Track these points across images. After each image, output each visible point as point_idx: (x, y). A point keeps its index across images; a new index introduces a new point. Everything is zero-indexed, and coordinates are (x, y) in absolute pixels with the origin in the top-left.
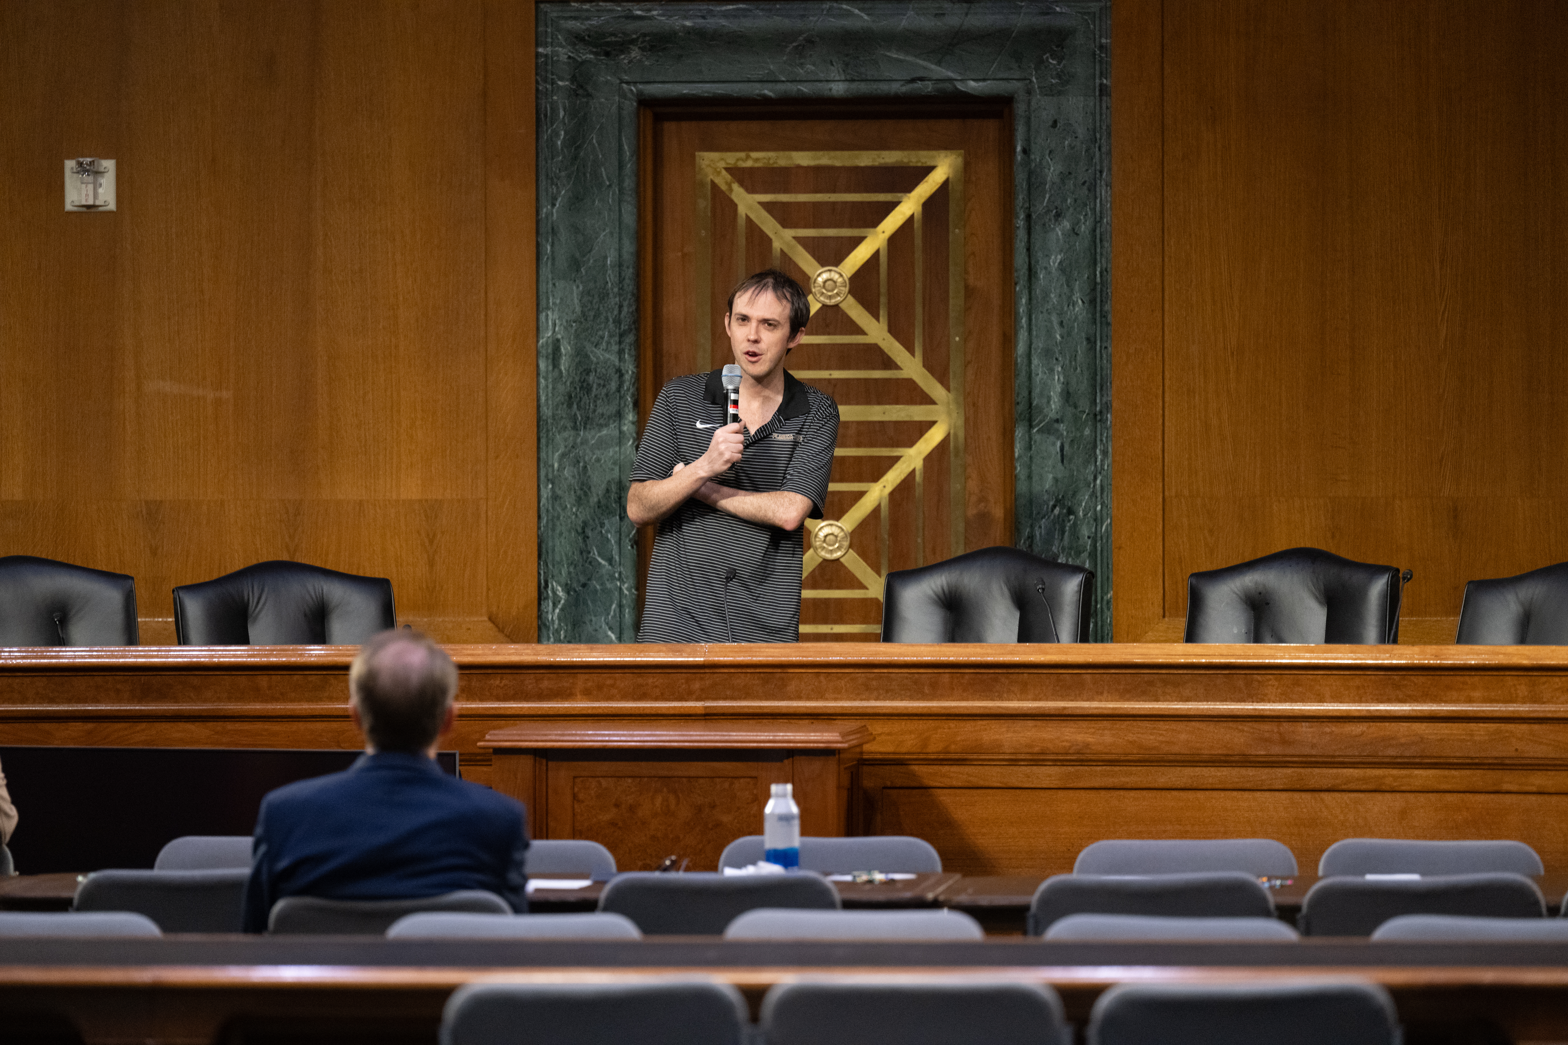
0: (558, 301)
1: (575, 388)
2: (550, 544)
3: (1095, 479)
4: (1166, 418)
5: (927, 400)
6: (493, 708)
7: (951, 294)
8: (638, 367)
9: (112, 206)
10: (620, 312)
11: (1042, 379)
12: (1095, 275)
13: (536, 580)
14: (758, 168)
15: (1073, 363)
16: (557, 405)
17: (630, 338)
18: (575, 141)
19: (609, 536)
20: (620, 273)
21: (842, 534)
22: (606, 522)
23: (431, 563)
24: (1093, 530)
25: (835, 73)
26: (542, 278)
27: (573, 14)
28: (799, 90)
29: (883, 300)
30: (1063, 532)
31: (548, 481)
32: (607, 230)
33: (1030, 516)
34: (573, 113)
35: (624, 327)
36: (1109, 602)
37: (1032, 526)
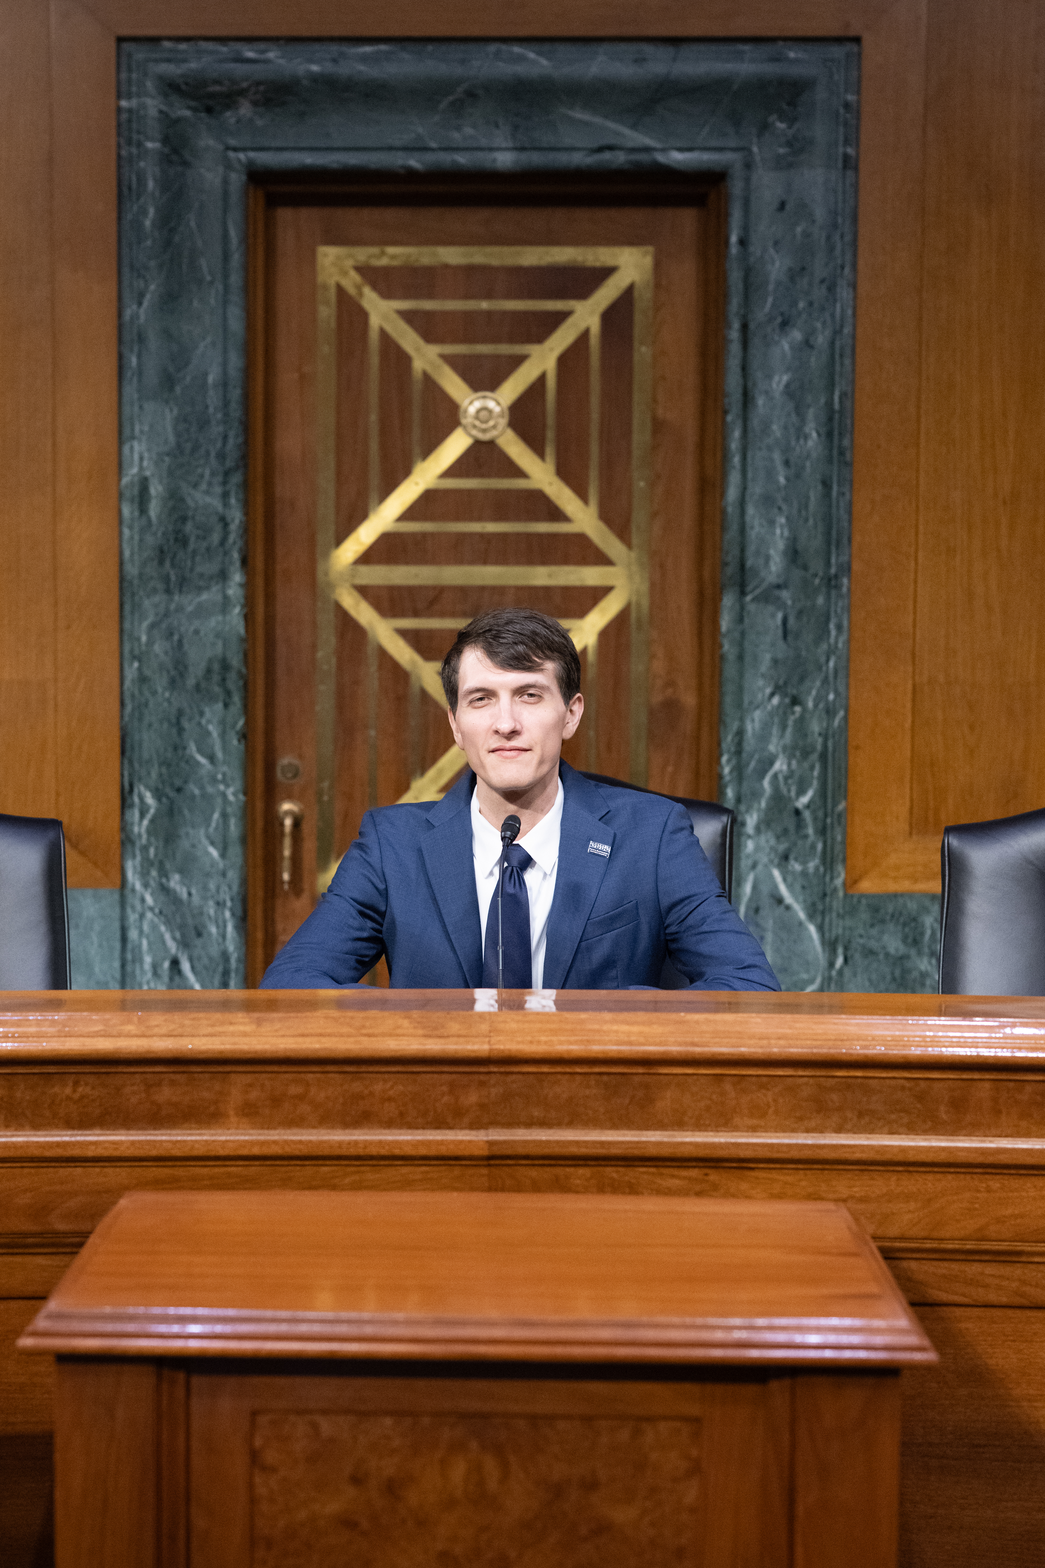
0: (146, 428)
1: (168, 540)
2: (137, 737)
3: (828, 661)
5: (602, 559)
7: (636, 429)
8: (246, 514)
10: (224, 444)
11: (760, 533)
12: (834, 401)
13: (118, 783)
14: (395, 267)
15: (804, 513)
16: (145, 563)
17: (236, 479)
18: (169, 221)
19: (211, 727)
20: (225, 395)
22: (207, 710)
24: (825, 724)
25: (501, 139)
26: (126, 399)
27: (165, 56)
28: (454, 161)
29: (551, 436)
30: (784, 727)
31: (134, 657)
32: (209, 339)
33: (739, 705)
34: (165, 185)
35: (229, 463)
36: (840, 815)
37: (742, 720)
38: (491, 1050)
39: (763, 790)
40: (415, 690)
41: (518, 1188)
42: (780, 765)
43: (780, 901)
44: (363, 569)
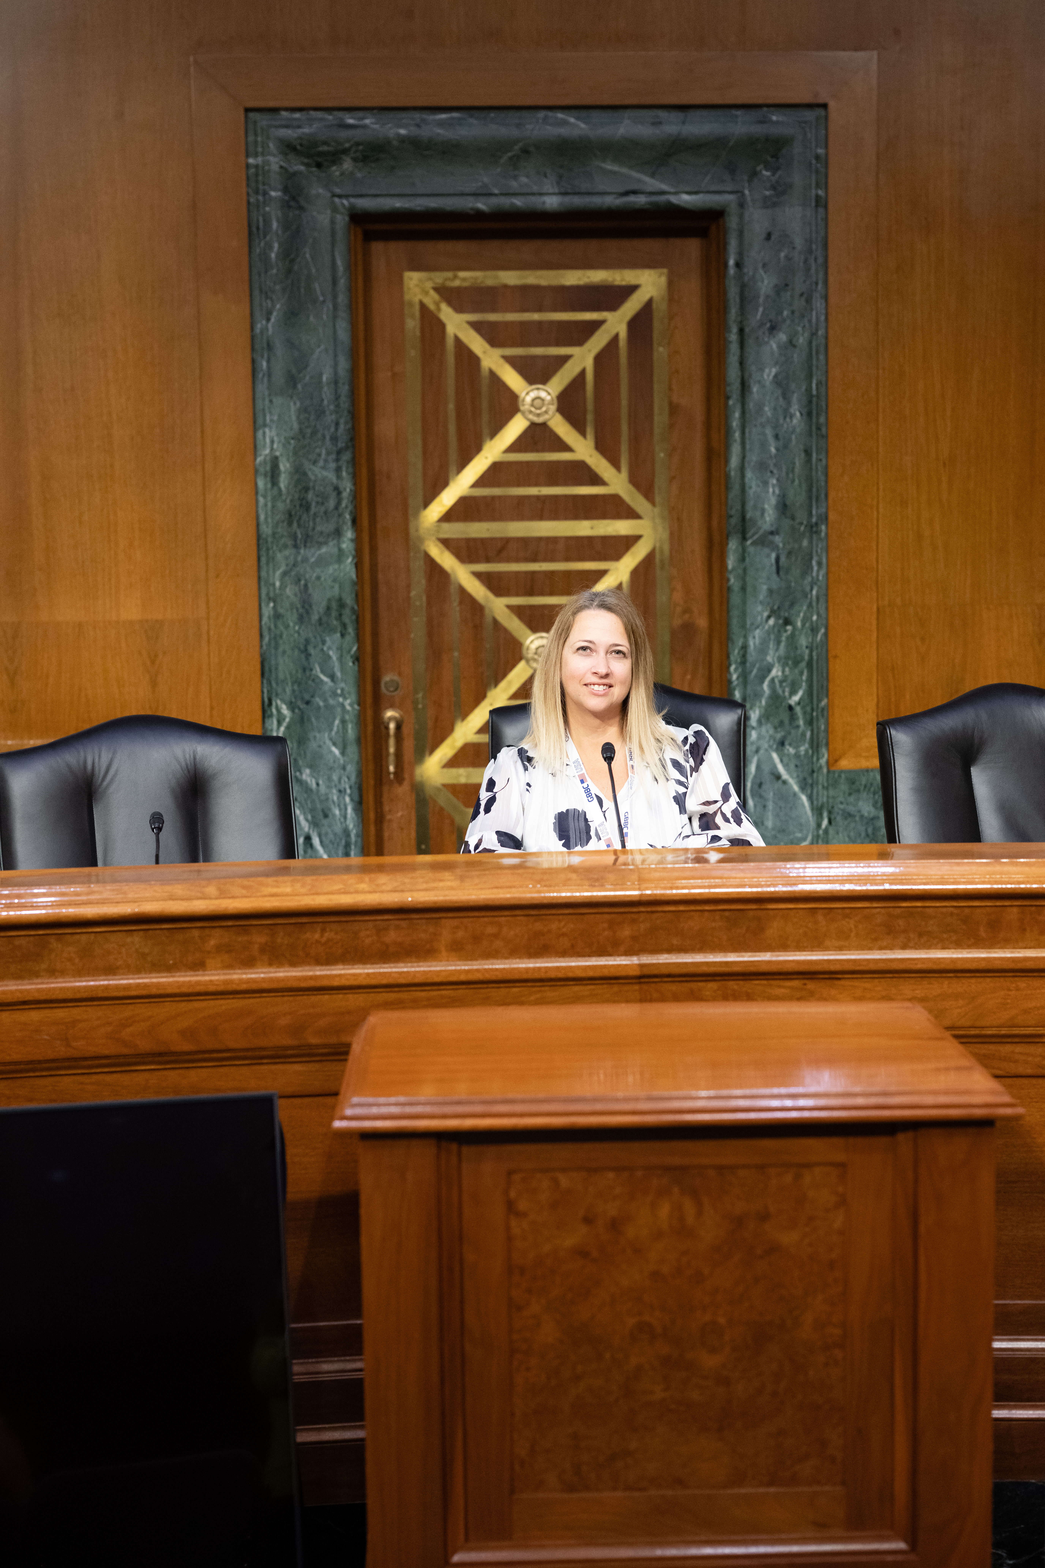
0: (275, 418)
1: (295, 506)
2: (273, 662)
3: (812, 590)
4: (881, 529)
5: (631, 514)
7: (656, 411)
8: (355, 484)
10: (336, 429)
11: (756, 492)
12: (811, 387)
13: (260, 699)
14: (466, 288)
15: (791, 475)
16: (277, 524)
17: (347, 456)
18: (289, 254)
19: (331, 653)
20: (336, 390)
22: (328, 639)
23: (154, 684)
24: (810, 640)
25: (549, 186)
26: (258, 395)
27: (284, 123)
28: (513, 204)
29: (590, 417)
30: (779, 643)
31: (270, 599)
32: (322, 347)
33: (743, 626)
34: (286, 225)
35: (341, 444)
36: (823, 709)
37: (745, 637)
38: (641, 895)
39: (764, 692)
40: (488, 620)
41: (663, 999)
42: (776, 672)
43: (778, 777)
44: (446, 526)
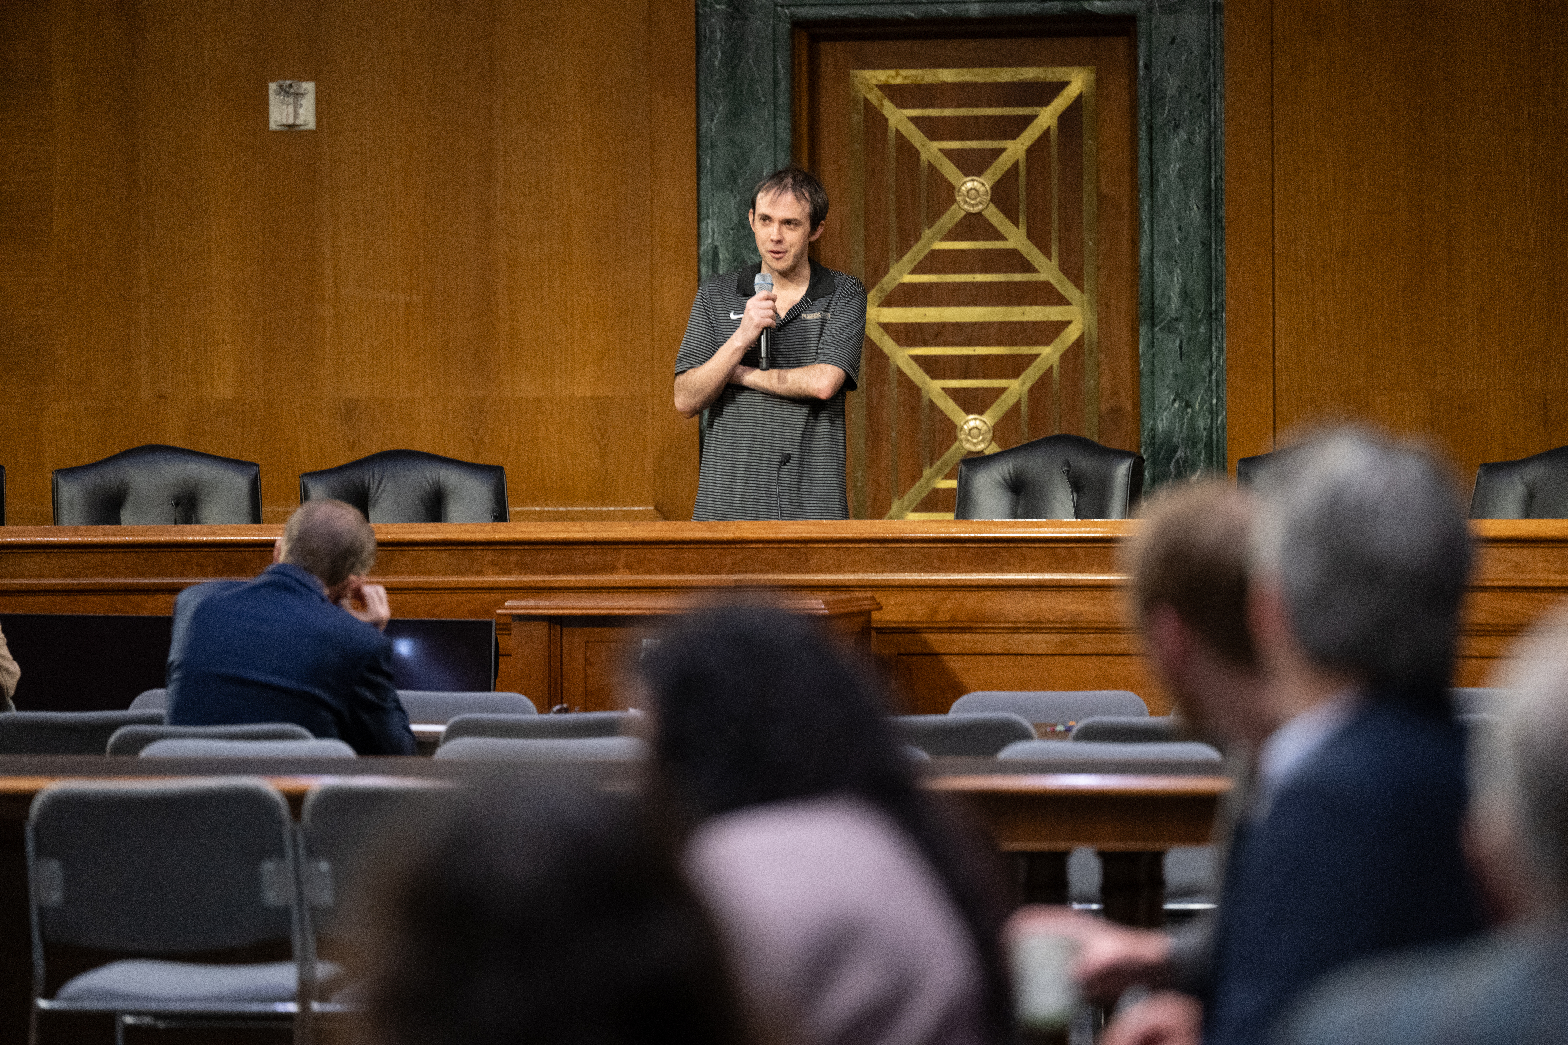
0: (716, 211)
3: (1211, 374)
4: (1277, 317)
5: (1062, 301)
6: (543, 581)
7: (1085, 202)
9: (312, 125)
11: (1163, 280)
12: (1210, 182)
14: (907, 85)
15: (1190, 265)
18: (732, 60)
21: (985, 428)
23: (603, 456)
24: (1209, 422)
26: (703, 189)
28: (938, 11)
29: (1022, 207)
30: (1182, 424)
32: (763, 144)
33: (1152, 409)
34: (729, 34)
37: (1154, 419)
39: (1171, 472)
40: (925, 402)
42: (1180, 453)
44: (886, 310)
